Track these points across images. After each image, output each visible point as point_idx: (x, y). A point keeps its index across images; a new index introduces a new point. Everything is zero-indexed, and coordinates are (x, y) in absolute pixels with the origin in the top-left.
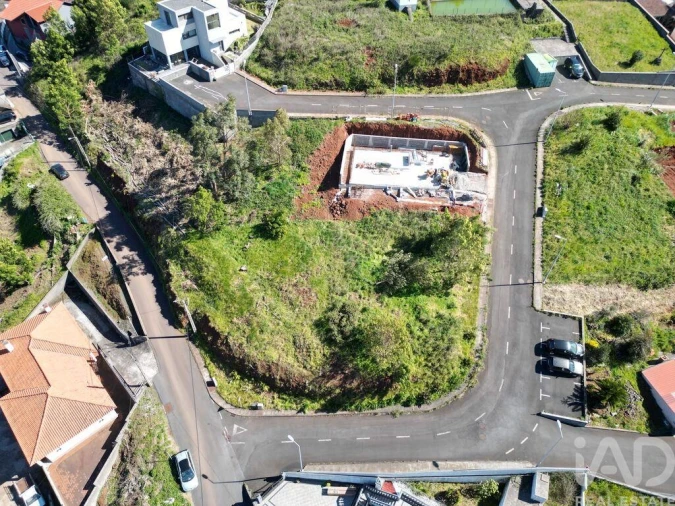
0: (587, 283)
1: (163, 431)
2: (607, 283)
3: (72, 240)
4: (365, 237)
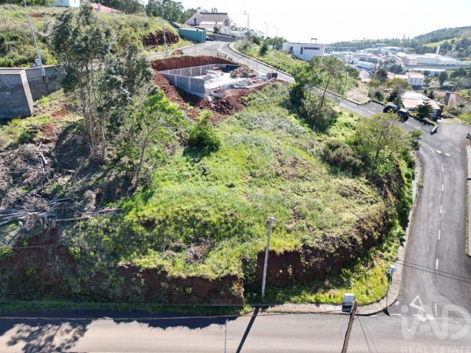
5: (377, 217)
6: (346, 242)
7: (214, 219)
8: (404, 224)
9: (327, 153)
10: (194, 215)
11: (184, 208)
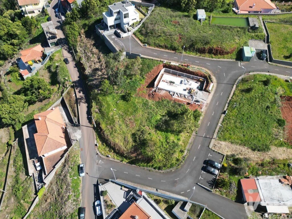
0: (232, 143)
1: (78, 156)
2: (240, 145)
3: (66, 86)
4: (157, 108)
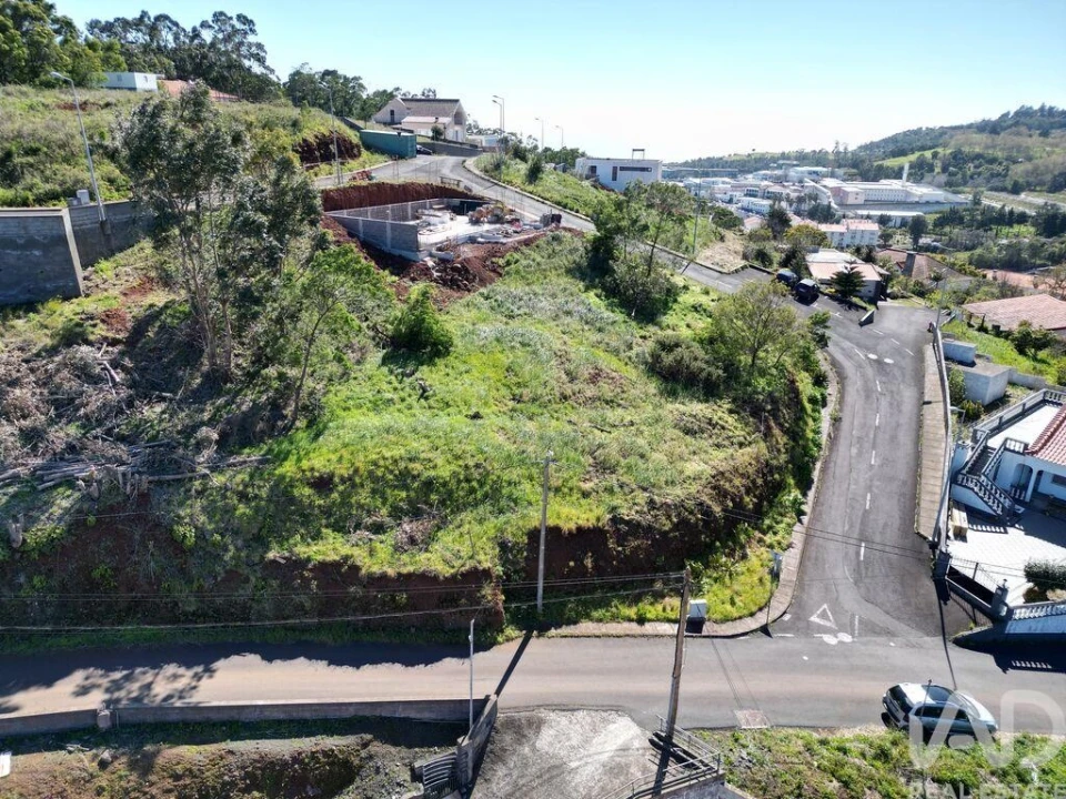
5: (751, 470)
6: (691, 513)
7: (444, 471)
8: (805, 484)
9: (656, 357)
10: (406, 468)
11: (388, 454)
